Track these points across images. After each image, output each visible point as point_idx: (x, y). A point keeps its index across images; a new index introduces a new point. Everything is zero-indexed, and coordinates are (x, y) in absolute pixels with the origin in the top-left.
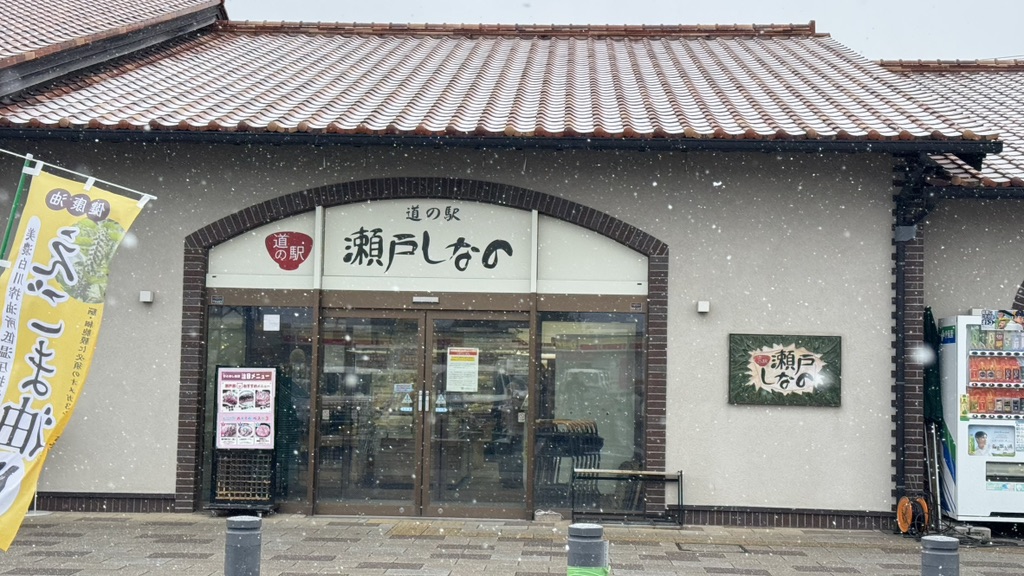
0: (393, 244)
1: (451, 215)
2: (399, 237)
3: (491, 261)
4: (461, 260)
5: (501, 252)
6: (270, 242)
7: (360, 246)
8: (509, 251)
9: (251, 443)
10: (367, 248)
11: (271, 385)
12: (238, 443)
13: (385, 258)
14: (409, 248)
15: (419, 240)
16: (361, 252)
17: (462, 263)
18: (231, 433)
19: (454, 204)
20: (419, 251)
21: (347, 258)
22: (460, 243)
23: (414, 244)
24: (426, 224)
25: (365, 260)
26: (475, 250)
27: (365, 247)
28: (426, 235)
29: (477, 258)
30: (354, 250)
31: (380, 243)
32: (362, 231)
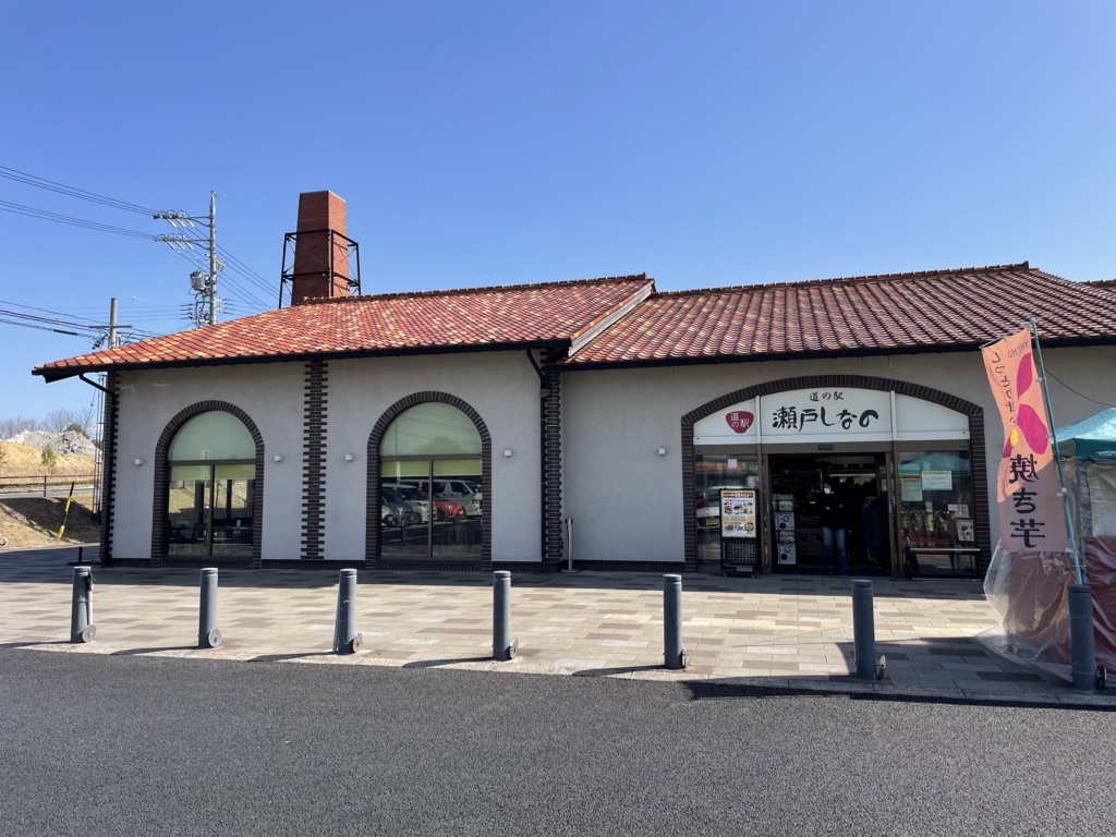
0: (803, 416)
1: (838, 397)
2: (806, 411)
3: (865, 423)
4: (846, 423)
5: (871, 417)
6: (728, 417)
7: (783, 418)
8: (876, 416)
9: (743, 534)
10: (787, 419)
11: (753, 500)
12: (734, 534)
13: (798, 424)
14: (813, 417)
15: (819, 412)
16: (783, 421)
17: (847, 425)
18: (730, 528)
19: (839, 390)
20: (819, 418)
21: (775, 425)
22: (845, 413)
23: (816, 416)
24: (822, 403)
25: (786, 426)
26: (854, 416)
27: (785, 418)
28: (823, 409)
29: (856, 421)
30: (779, 420)
31: (795, 415)
32: (783, 409)
